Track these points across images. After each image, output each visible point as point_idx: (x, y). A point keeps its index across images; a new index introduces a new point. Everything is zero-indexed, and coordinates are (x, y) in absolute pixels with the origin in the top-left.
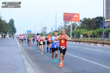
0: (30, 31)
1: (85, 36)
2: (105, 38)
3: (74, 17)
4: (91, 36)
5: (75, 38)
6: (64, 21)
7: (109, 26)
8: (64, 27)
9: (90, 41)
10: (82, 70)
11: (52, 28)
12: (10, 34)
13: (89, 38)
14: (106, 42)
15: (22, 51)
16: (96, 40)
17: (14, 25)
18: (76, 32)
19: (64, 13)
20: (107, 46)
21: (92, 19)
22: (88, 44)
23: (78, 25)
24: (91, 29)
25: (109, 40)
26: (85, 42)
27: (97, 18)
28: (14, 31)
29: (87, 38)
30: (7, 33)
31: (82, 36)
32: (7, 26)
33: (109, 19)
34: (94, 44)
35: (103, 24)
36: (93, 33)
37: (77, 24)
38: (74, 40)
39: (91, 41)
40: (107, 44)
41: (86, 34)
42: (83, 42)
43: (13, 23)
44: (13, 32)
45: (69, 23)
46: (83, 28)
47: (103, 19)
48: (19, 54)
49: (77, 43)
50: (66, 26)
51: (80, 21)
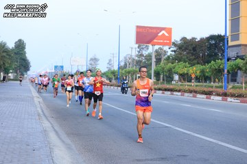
0: (62, 67)
1: (185, 77)
2: (228, 83)
3: (160, 34)
4: (198, 79)
5: (162, 83)
6: (137, 45)
7: (238, 57)
8: (136, 58)
9: (195, 88)
10: (178, 154)
11: (110, 60)
12: (17, 73)
13: (194, 83)
14: (231, 91)
15: (43, 111)
16: (209, 87)
17: (25, 53)
18: (163, 69)
19: (138, 27)
20: (233, 100)
21: (199, 39)
22: (191, 95)
23: (169, 53)
24: (198, 63)
25: (237, 88)
26: (185, 91)
27: (212, 37)
28: (24, 66)
29: (189, 83)
30: (9, 70)
31: (176, 77)
32: (10, 55)
33: (238, 40)
34: (204, 96)
35: (223, 51)
36: (203, 71)
37: (165, 52)
38: (159, 86)
39: (198, 89)
40: (233, 96)
41: (187, 74)
42: (179, 91)
43: (23, 48)
44: (22, 68)
45: (148, 49)
46: (180, 61)
47: (224, 39)
48: (37, 118)
49: (166, 92)
50: (142, 55)
51: (174, 43)
